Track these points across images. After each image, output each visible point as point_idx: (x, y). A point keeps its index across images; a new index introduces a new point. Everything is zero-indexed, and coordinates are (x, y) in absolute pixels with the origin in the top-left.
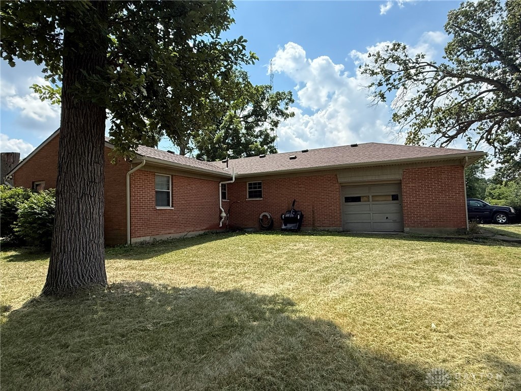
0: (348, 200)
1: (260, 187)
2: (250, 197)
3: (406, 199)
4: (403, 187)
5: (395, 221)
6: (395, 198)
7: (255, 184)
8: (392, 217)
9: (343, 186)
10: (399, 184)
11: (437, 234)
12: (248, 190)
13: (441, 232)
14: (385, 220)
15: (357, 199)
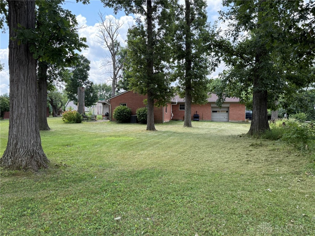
0: (213, 112)
1: (184, 106)
2: (180, 109)
3: (230, 112)
4: (230, 109)
5: (226, 118)
6: (227, 112)
7: (182, 105)
8: (226, 117)
9: (212, 107)
10: (228, 108)
11: (237, 122)
12: (179, 107)
13: (239, 122)
14: (224, 118)
15: (216, 112)
